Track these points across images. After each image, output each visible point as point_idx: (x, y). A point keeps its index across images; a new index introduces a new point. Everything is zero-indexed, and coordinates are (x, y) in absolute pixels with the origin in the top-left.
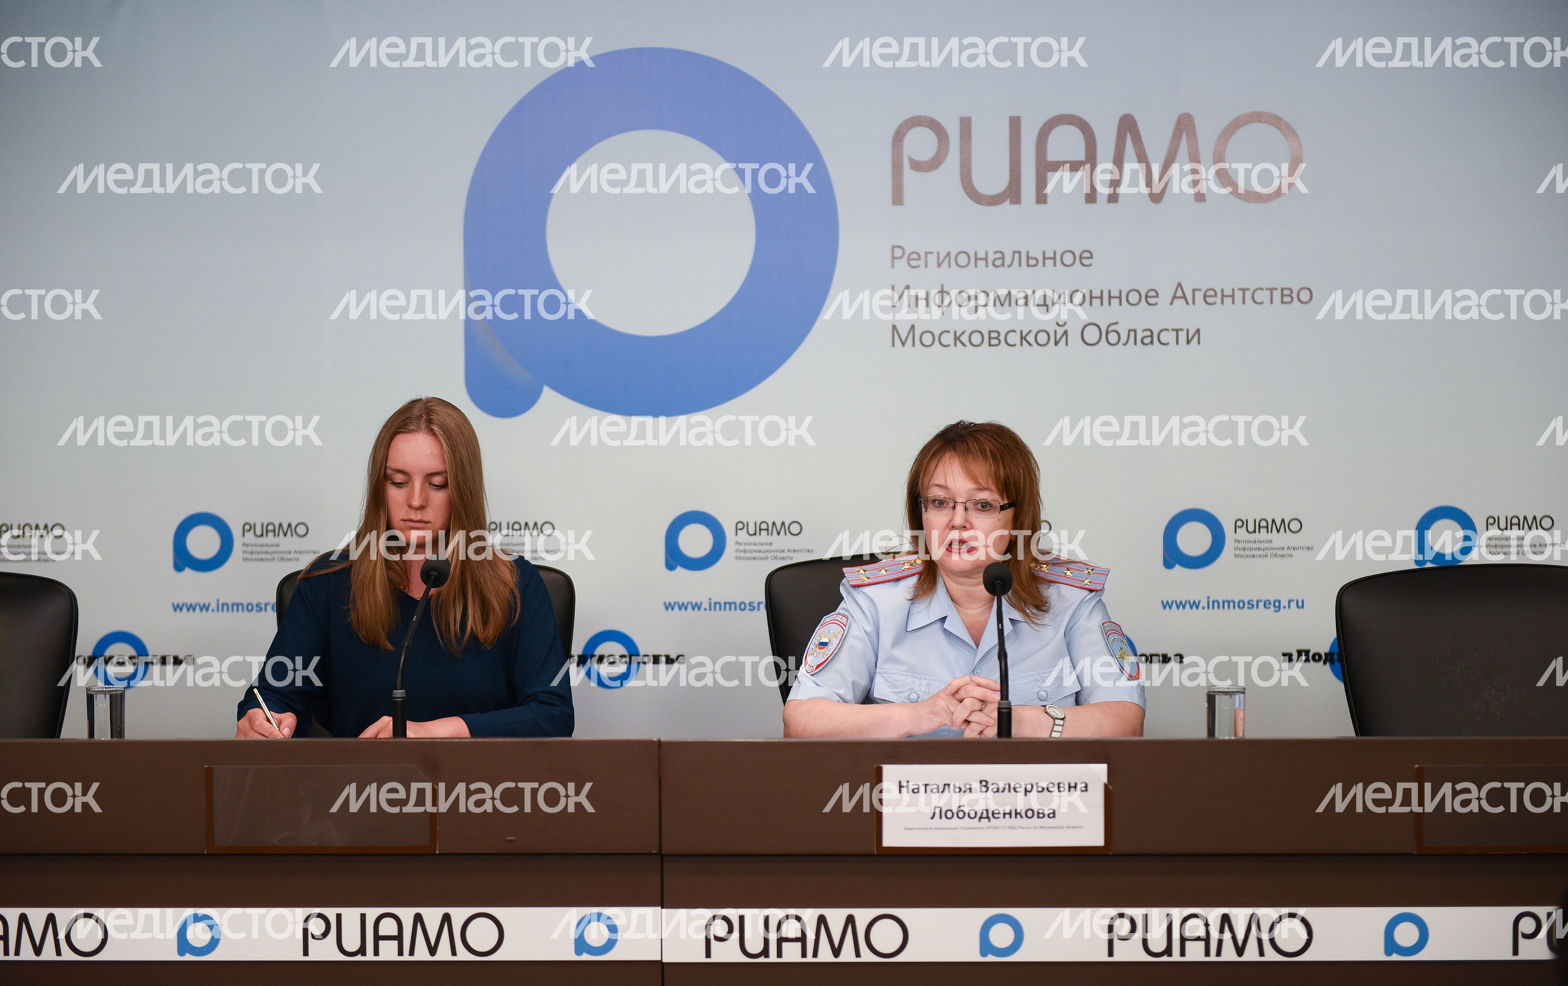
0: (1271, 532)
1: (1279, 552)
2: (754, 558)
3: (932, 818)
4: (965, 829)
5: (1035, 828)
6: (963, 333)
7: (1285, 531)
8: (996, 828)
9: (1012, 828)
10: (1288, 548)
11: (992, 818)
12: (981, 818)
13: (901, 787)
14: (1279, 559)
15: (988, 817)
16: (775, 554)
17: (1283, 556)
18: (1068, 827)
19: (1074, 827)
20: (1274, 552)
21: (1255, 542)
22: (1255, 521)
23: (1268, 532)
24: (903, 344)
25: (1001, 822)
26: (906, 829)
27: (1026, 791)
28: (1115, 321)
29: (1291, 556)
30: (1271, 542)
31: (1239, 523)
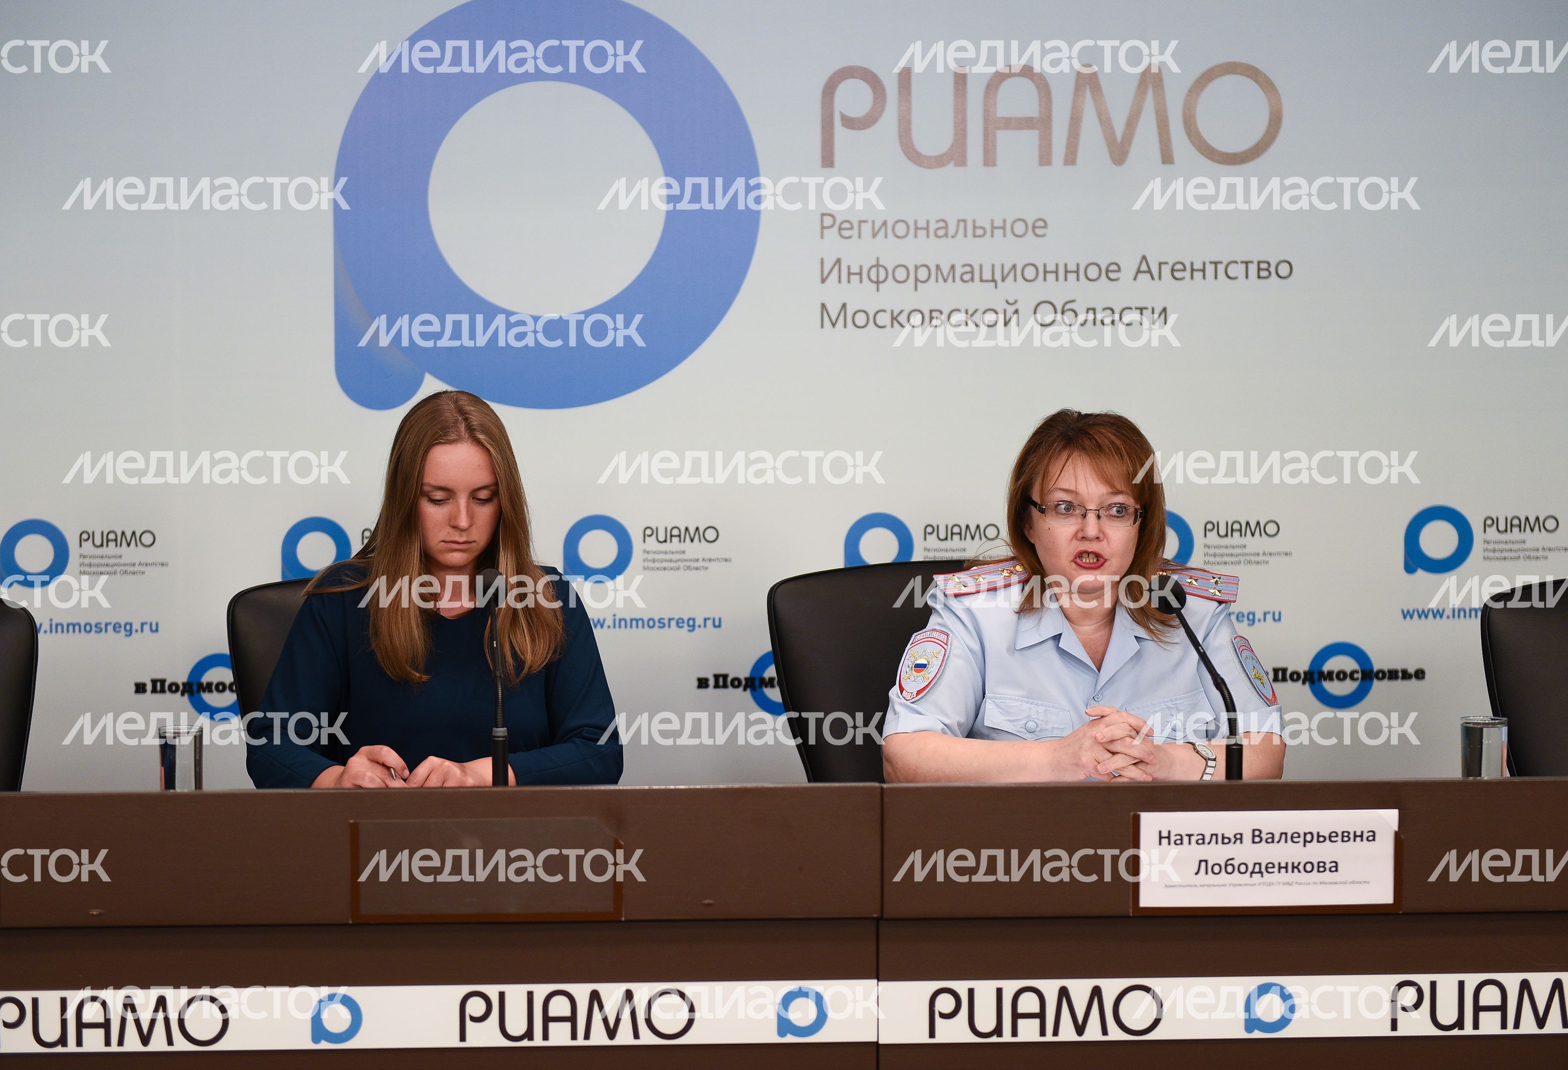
0: (1245, 535)
1: (1254, 559)
2: (665, 569)
3: (1197, 874)
4: (1235, 885)
5: (1315, 883)
6: (901, 312)
7: (1261, 535)
8: (1270, 884)
9: (1288, 884)
10: (1264, 554)
11: (1265, 873)
12: (1253, 872)
13: (1161, 838)
14: (1254, 566)
15: (1260, 872)
16: (688, 564)
17: (1258, 563)
18: (1353, 882)
19: (1360, 883)
20: (1248, 558)
21: (1227, 547)
22: (1227, 523)
23: (1241, 535)
24: (834, 325)
25: (1277, 877)
26: (1166, 886)
27: (1305, 841)
28: (1072, 298)
29: (1267, 562)
30: (1245, 547)
31: (1210, 526)
